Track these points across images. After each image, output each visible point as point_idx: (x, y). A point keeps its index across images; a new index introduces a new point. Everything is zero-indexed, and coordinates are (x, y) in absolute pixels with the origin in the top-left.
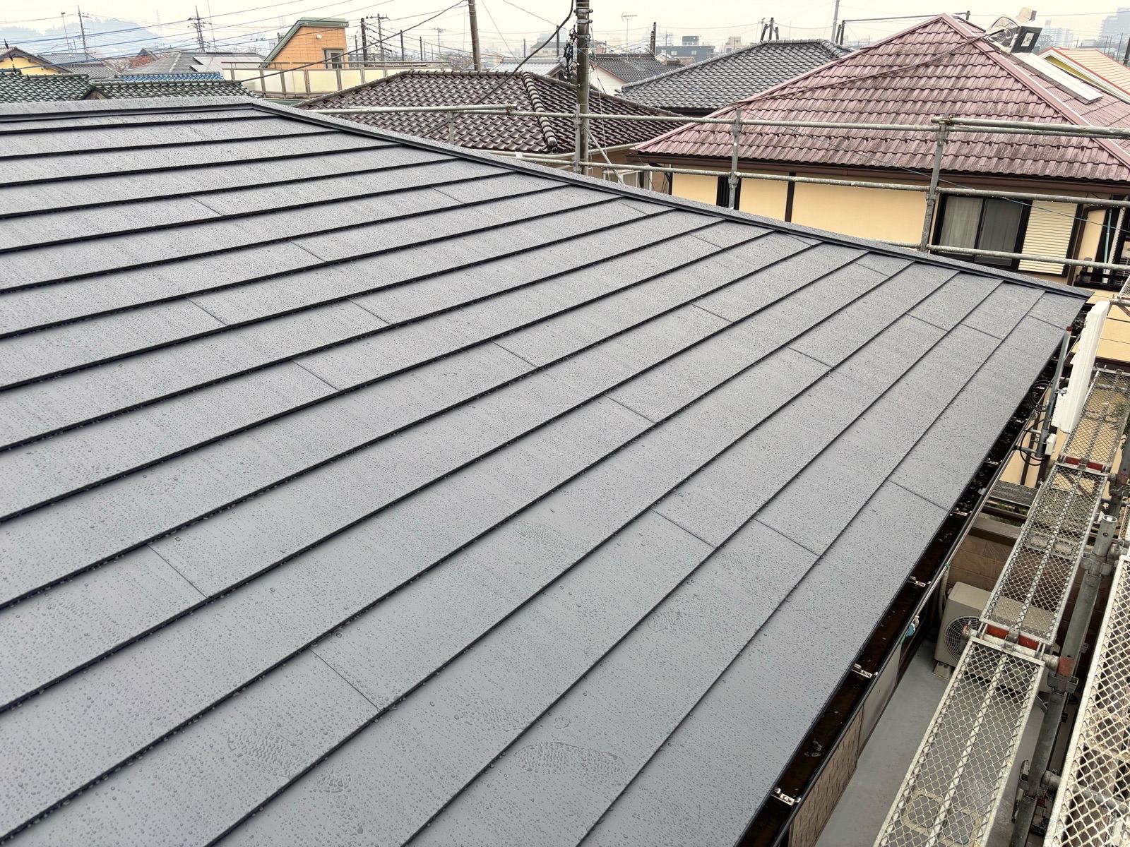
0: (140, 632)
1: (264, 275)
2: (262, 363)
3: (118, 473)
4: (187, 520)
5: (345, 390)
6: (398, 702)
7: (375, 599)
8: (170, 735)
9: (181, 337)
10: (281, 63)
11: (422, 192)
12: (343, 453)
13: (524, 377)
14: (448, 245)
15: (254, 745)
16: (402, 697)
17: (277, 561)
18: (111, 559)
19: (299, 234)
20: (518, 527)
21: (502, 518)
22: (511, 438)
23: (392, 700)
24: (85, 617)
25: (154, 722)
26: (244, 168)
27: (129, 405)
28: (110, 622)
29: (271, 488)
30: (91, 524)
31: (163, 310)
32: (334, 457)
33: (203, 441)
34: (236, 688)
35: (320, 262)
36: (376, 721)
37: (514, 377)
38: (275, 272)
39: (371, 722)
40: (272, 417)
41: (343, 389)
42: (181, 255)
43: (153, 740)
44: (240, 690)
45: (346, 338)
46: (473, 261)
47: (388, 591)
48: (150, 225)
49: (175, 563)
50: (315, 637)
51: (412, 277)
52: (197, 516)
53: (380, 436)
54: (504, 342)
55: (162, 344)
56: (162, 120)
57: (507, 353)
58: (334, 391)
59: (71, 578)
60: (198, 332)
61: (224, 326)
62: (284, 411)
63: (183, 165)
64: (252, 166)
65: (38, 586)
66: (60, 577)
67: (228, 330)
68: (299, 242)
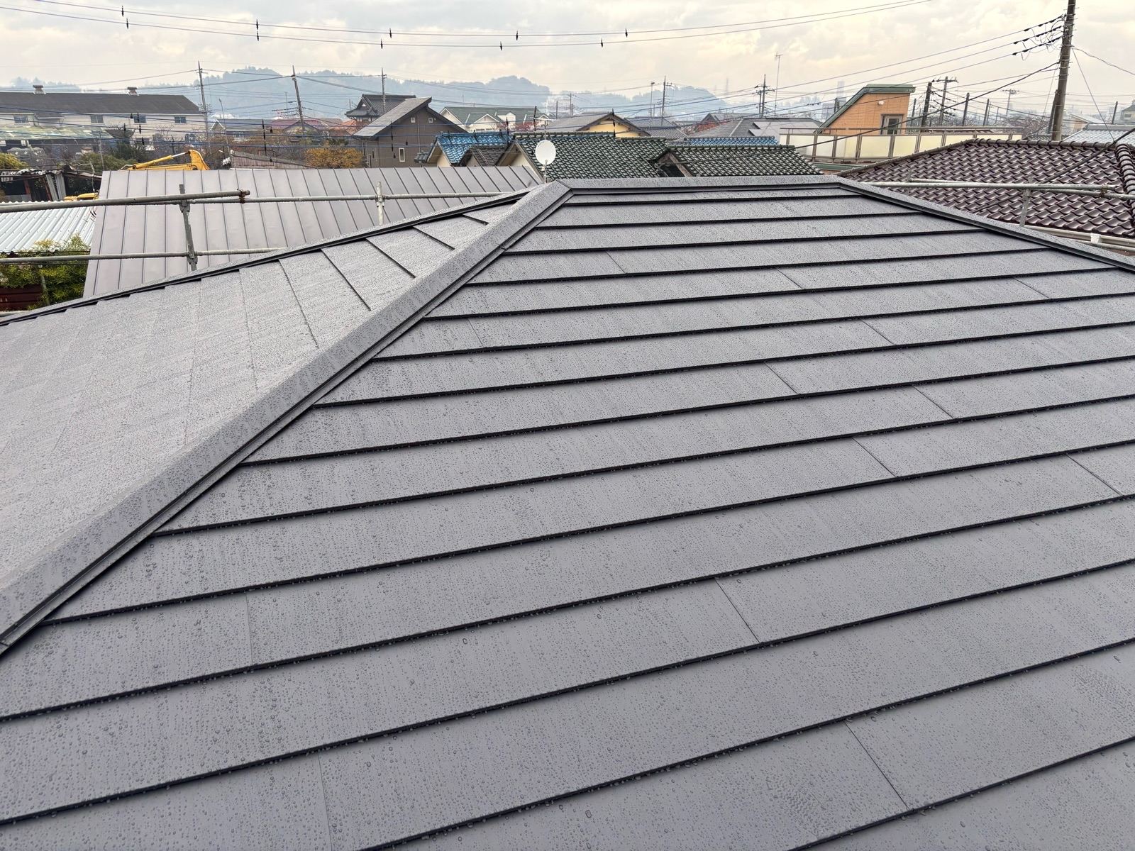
0: (705, 655)
1: (835, 351)
2: (825, 436)
3: (698, 509)
4: (749, 567)
5: (901, 477)
6: (927, 808)
7: (913, 696)
8: (720, 754)
9: (757, 399)
10: (837, 129)
11: (1003, 283)
12: (894, 540)
13: (1103, 503)
14: (1026, 342)
15: (789, 793)
16: (932, 805)
17: (823, 628)
18: (686, 583)
19: (871, 314)
20: (1078, 671)
21: (1061, 656)
22: (1079, 570)
23: (922, 804)
24: (664, 626)
25: (709, 737)
26: (826, 245)
27: (710, 452)
28: (682, 637)
29: (823, 557)
30: (674, 548)
31: (744, 371)
32: (885, 542)
33: (768, 498)
34: (777, 734)
35: (889, 344)
36: (903, 818)
37: (1091, 500)
38: (845, 349)
39: (898, 818)
40: (830, 489)
41: (900, 475)
42: (764, 323)
43: (707, 753)
44: (780, 737)
45: (907, 424)
46: (1054, 363)
47: (927, 693)
48: (741, 293)
49: (736, 603)
50: (851, 713)
51: (982, 372)
52: (757, 565)
53: (932, 531)
54: (1083, 459)
55: (741, 402)
56: (761, 196)
57: (1085, 472)
58: (891, 476)
59: (657, 590)
60: (772, 396)
61: (795, 394)
62: (841, 485)
63: (774, 239)
64: (833, 243)
65: (633, 589)
66: (649, 586)
67: (796, 398)
68: (870, 322)
